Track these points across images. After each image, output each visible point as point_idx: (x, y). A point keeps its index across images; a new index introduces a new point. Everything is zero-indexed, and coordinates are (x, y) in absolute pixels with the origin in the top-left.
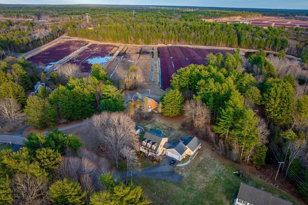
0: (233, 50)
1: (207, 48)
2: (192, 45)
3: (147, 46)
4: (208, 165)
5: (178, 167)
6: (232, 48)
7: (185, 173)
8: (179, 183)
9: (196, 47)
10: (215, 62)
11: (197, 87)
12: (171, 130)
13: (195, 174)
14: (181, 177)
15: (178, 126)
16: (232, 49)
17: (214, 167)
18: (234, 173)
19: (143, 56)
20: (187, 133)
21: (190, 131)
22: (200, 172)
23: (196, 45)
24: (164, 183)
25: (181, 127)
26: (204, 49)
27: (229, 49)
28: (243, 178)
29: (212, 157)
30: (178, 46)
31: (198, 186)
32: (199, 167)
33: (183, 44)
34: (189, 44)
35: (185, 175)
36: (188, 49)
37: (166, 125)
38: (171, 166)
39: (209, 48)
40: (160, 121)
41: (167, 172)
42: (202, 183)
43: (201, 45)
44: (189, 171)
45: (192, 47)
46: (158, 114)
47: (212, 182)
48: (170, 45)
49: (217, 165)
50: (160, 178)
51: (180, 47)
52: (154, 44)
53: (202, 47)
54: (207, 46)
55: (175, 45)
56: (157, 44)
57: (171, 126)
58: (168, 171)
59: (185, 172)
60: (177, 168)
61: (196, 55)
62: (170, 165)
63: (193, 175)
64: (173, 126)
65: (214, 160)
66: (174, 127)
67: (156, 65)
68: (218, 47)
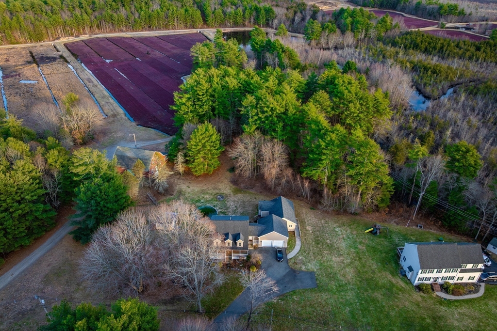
0: (200, 32)
1: (157, 35)
2: (127, 31)
3: (39, 44)
4: (327, 235)
5: (291, 258)
6: (196, 30)
7: (309, 264)
8: (318, 286)
9: (137, 34)
10: (208, 58)
11: (242, 109)
12: (222, 197)
13: (324, 259)
14: (311, 274)
15: (228, 187)
16: (198, 30)
17: (337, 235)
18: (366, 231)
19: (48, 67)
20: (252, 193)
21: (252, 188)
22: (327, 252)
23: (133, 31)
24: (298, 297)
25: (234, 187)
26: (153, 37)
27: (194, 32)
28: (383, 235)
29: (321, 220)
30: (103, 38)
31: (344, 276)
32: (318, 244)
33: (109, 33)
34: (120, 30)
35: (312, 266)
36: (126, 41)
37: (207, 193)
38: (282, 263)
39: (160, 33)
40: (191, 188)
41: (285, 276)
42: (344, 268)
43: (143, 31)
44: (313, 258)
45: (130, 36)
46: (178, 176)
47: (355, 260)
48: (85, 37)
49: (336, 230)
50: (285, 292)
51: (106, 38)
52: (51, 39)
53: (147, 34)
54: (153, 30)
55: (95, 36)
56: (58, 38)
57: (217, 191)
58: (284, 274)
59: (309, 262)
60: (292, 261)
61: (148, 49)
62: (279, 261)
63: (324, 262)
64: (220, 189)
65: (326, 222)
66: (222, 191)
67: (90, 81)
68: (173, 31)
